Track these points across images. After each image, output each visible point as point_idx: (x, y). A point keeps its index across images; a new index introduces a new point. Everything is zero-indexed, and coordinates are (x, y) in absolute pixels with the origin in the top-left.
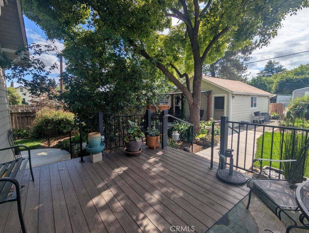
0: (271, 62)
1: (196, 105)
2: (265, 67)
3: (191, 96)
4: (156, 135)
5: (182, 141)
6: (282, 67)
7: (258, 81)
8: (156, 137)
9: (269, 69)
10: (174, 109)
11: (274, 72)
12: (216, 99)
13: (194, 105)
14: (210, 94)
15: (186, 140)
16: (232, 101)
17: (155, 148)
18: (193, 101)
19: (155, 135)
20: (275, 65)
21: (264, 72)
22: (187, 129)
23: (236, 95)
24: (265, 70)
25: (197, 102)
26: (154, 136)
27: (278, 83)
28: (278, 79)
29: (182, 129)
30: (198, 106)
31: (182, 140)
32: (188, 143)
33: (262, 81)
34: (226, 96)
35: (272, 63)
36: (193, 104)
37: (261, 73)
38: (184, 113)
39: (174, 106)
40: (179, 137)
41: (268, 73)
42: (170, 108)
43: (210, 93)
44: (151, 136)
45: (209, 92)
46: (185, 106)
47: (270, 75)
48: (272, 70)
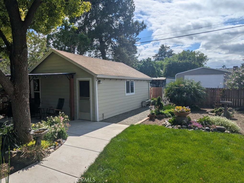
2: (159, 50)
6: (172, 52)
7: (148, 63)
9: (162, 53)
11: (166, 56)
14: (73, 77)
16: (97, 87)
20: (166, 49)
21: (158, 55)
23: (104, 79)
24: (159, 53)
35: (164, 47)
37: (155, 56)
41: (161, 56)
48: (165, 54)
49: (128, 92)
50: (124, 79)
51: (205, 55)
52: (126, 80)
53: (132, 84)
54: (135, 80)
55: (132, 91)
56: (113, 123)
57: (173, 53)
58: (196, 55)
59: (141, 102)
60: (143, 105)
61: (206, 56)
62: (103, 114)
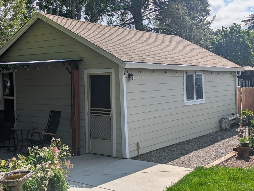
16: (126, 87)
23: (140, 71)
37: (249, 20)
43: (78, 65)
45: (74, 61)
49: (190, 97)
50: (182, 71)
52: (186, 71)
53: (199, 80)
54: (205, 72)
55: (200, 96)
56: (160, 163)
59: (218, 119)
60: (224, 125)
62: (138, 144)
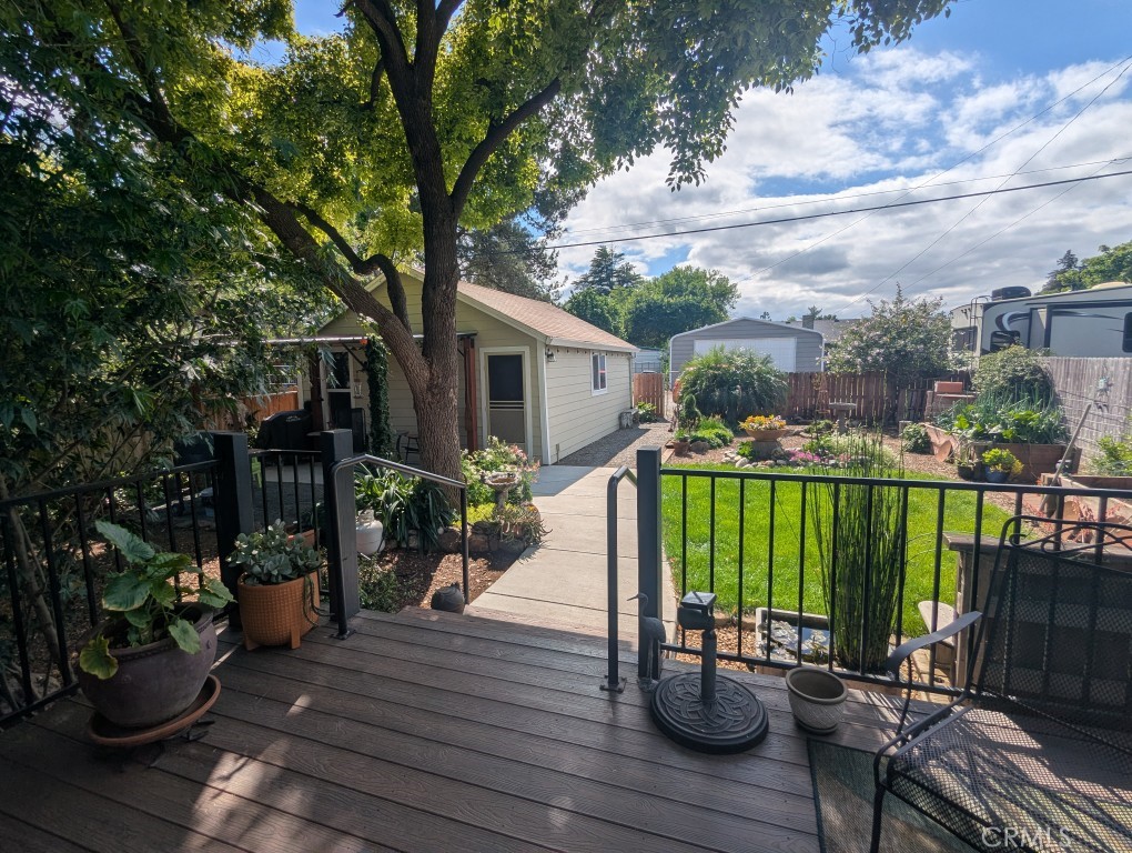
0: (604, 250)
1: (444, 392)
2: (592, 263)
3: (418, 351)
4: (295, 566)
5: (394, 551)
6: (630, 270)
7: (587, 305)
8: (298, 583)
9: (601, 272)
10: (325, 405)
11: (613, 283)
12: (494, 361)
13: (436, 391)
14: (473, 347)
15: (414, 543)
16: (547, 370)
17: (296, 643)
18: (427, 374)
19: (288, 572)
20: (614, 260)
21: (591, 279)
22: (411, 496)
23: (558, 348)
24: (594, 273)
25: (445, 377)
26: (286, 578)
27: (630, 313)
28: (629, 304)
29: (389, 499)
30: (451, 395)
31: (393, 544)
32: (426, 553)
33: (596, 306)
34: (525, 351)
35: (608, 255)
36: (429, 389)
37: (581, 282)
38: (383, 425)
39: (324, 395)
40: (383, 535)
41: (600, 282)
42: (307, 404)
43: (473, 340)
44: (268, 579)
45: (468, 336)
46: (385, 394)
47: (605, 290)
48: (609, 277)
49: (596, 387)
51: (730, 283)
52: (592, 351)
53: (603, 364)
54: (607, 352)
55: (603, 386)
57: (632, 273)
58: (708, 283)
59: (616, 416)
60: (625, 422)
61: (735, 286)
62: (557, 446)
